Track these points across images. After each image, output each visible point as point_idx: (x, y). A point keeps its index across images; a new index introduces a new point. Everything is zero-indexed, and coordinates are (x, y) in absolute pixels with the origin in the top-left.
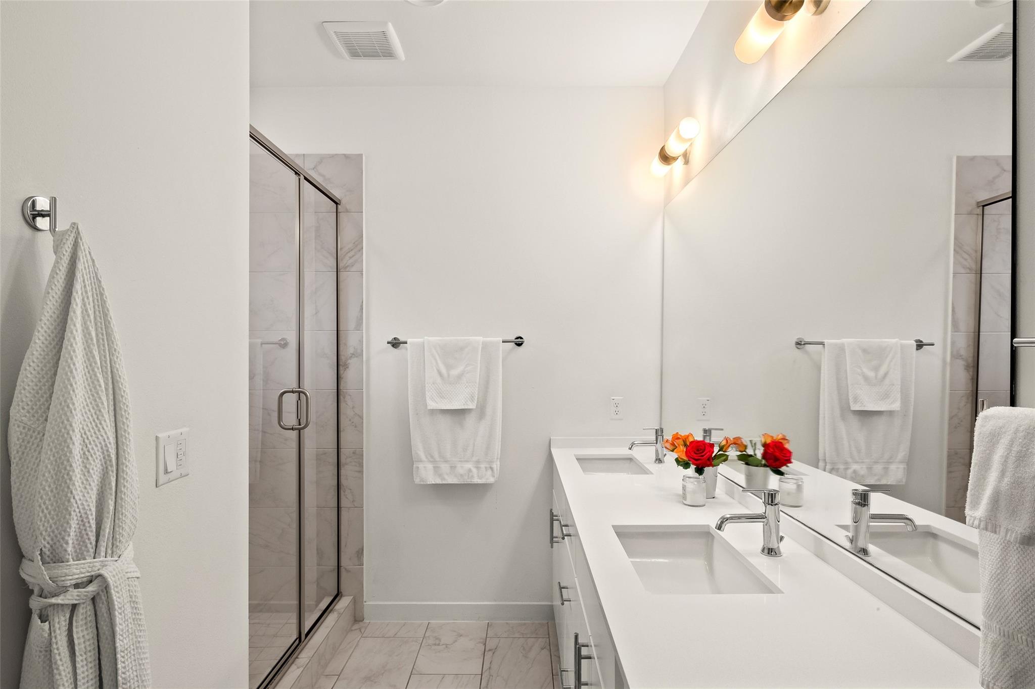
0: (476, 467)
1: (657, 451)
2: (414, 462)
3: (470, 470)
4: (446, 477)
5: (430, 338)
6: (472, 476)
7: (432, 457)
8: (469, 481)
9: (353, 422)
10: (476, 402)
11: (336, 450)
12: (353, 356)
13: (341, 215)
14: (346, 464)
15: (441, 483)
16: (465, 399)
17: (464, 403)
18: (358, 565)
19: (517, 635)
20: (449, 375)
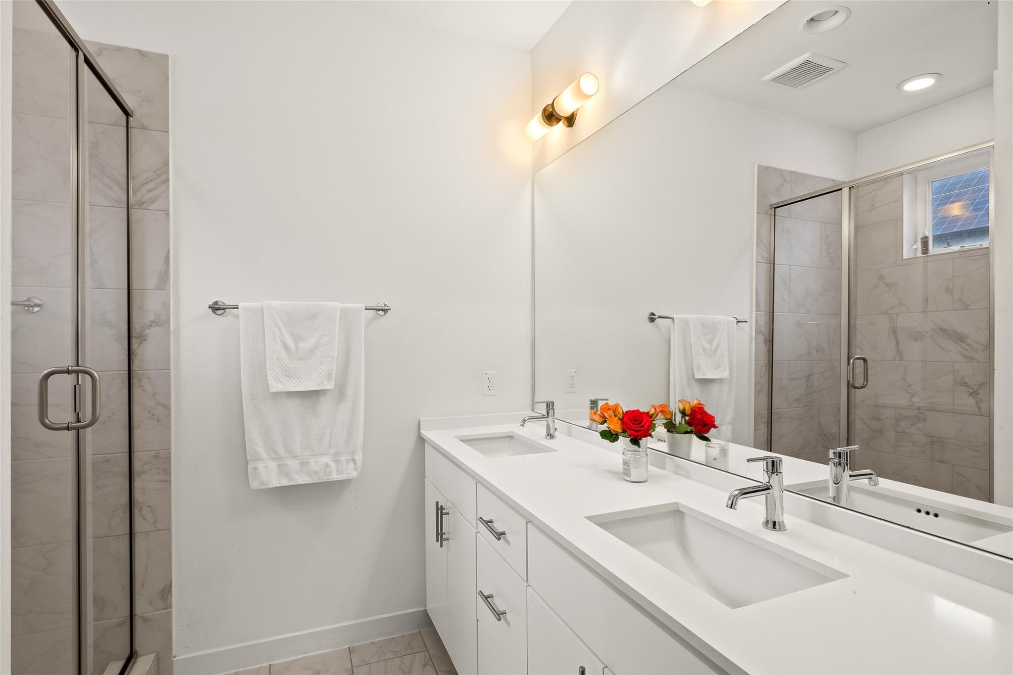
0: (334, 460)
1: (548, 426)
2: (249, 463)
3: (327, 465)
4: (295, 476)
5: (272, 303)
6: (330, 472)
7: (275, 452)
8: (325, 479)
9: (154, 415)
10: (334, 381)
11: (127, 454)
12: (154, 324)
13: (134, 132)
14: (143, 472)
15: (288, 485)
16: (321, 377)
17: (319, 382)
18: (164, 609)
19: (389, 656)
20: (297, 349)
